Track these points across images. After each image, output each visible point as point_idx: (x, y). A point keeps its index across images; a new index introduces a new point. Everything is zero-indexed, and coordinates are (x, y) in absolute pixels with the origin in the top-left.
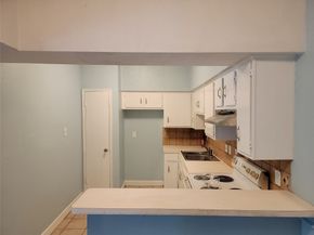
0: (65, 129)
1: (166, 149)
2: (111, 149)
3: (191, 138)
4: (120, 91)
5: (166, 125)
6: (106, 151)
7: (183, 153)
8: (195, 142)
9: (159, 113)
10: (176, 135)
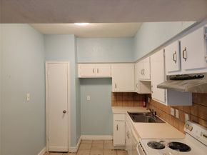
0: (28, 95)
1: (115, 110)
2: (68, 110)
3: (135, 100)
4: (77, 63)
5: (115, 90)
6: (64, 112)
7: (130, 114)
8: (138, 103)
9: (108, 80)
10: (123, 98)
